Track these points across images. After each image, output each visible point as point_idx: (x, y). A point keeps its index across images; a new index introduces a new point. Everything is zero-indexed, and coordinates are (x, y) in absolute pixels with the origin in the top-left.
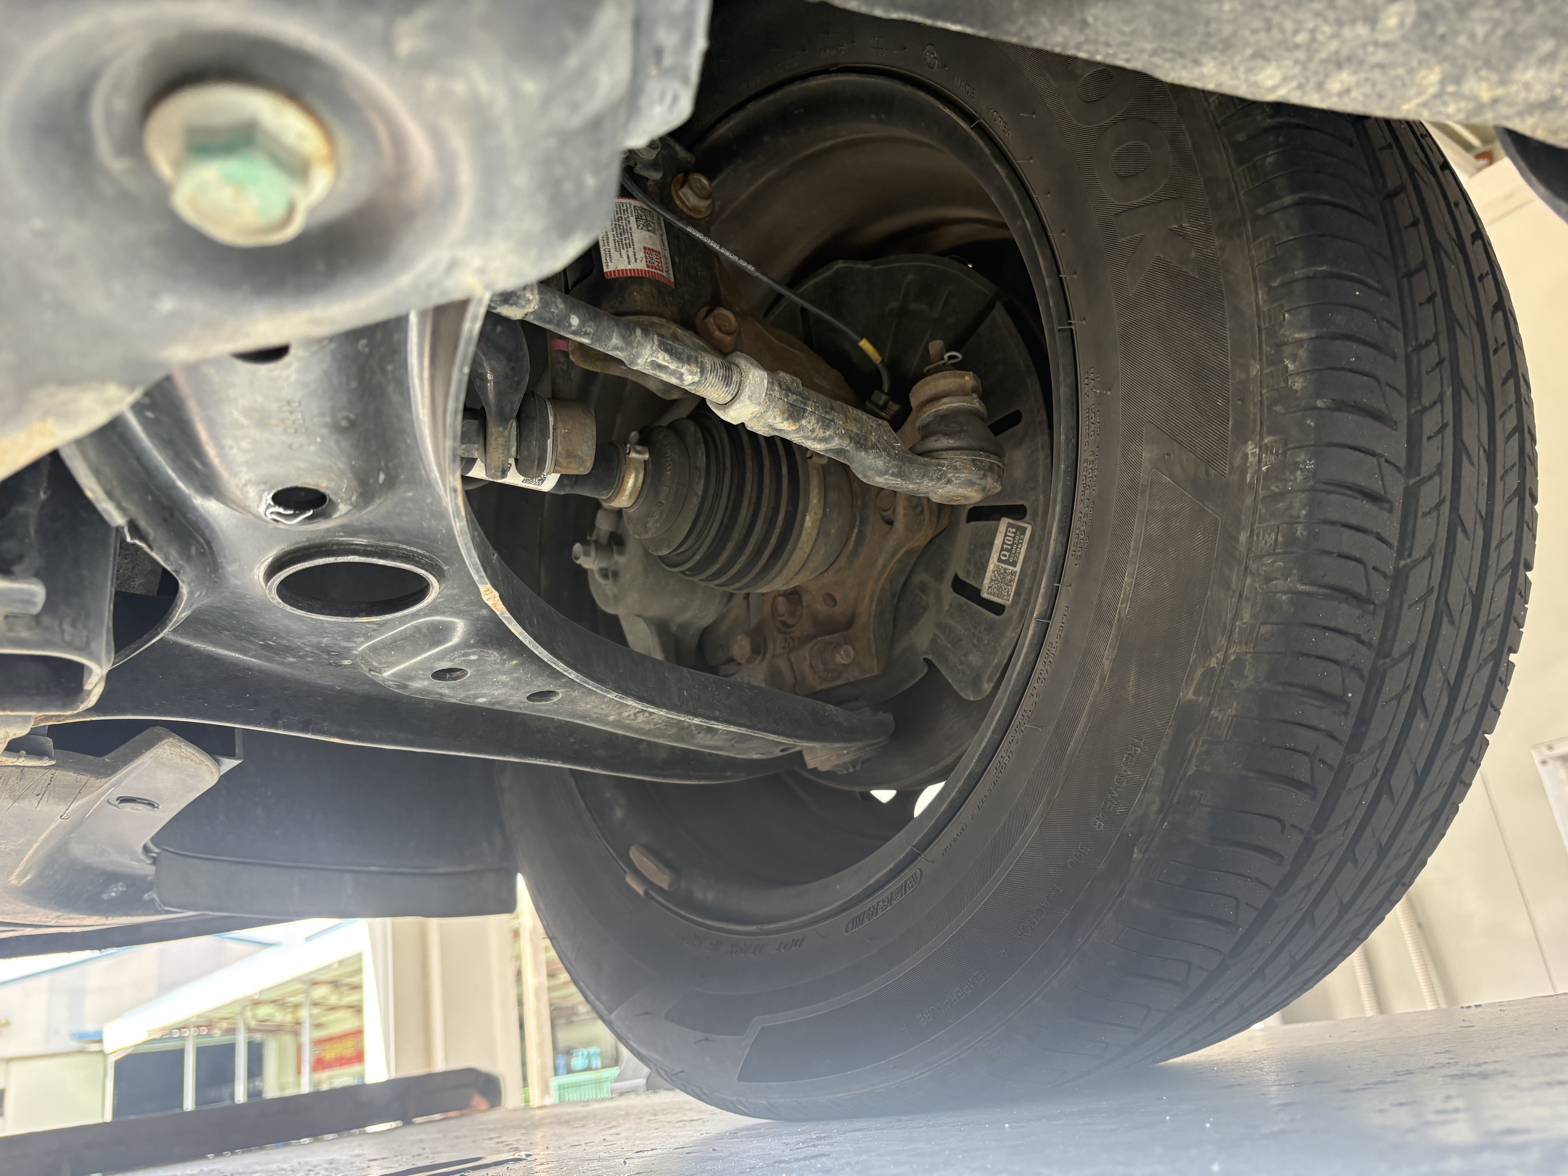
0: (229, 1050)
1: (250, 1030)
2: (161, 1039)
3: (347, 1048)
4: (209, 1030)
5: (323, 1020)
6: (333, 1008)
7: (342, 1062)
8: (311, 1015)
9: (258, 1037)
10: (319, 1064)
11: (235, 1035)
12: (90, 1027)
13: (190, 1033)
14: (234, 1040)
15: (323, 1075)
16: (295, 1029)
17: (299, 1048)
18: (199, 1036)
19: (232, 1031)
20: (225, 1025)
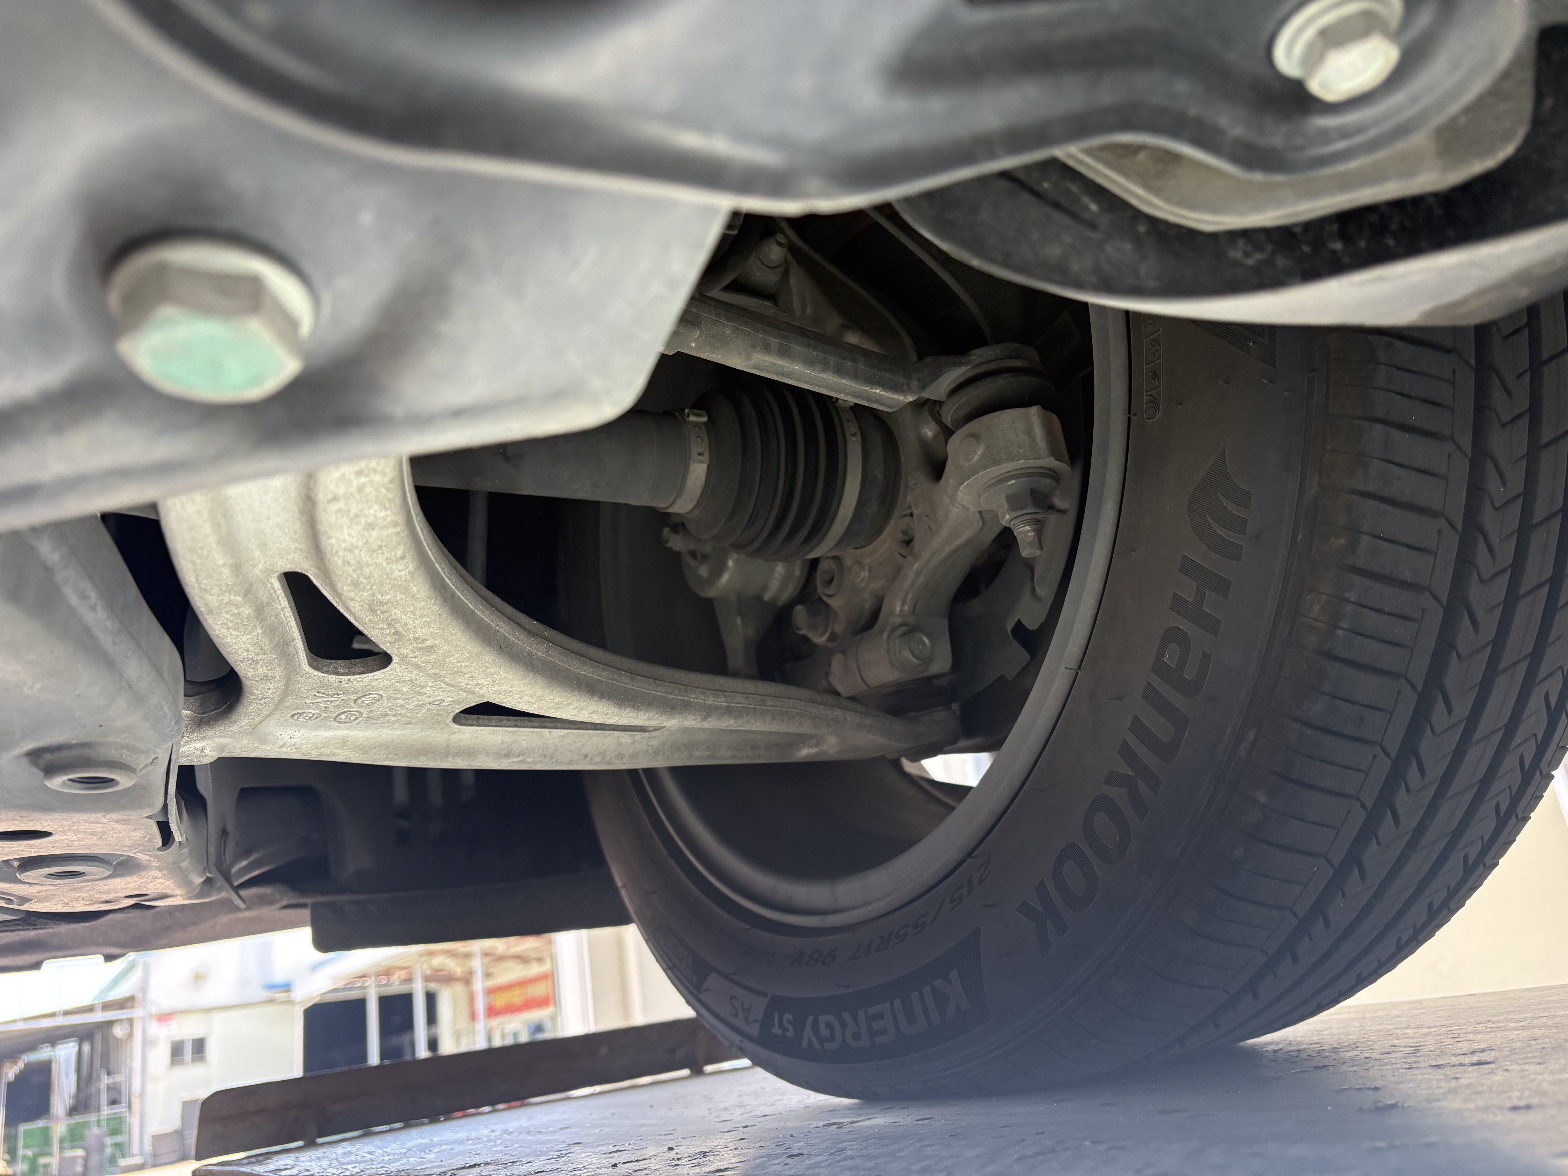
0: (407, 999)
1: (427, 979)
2: (344, 989)
3: (516, 996)
4: (389, 979)
5: (493, 970)
6: (501, 958)
7: (511, 1009)
8: (482, 965)
9: (433, 986)
10: (492, 1012)
11: (411, 984)
12: (279, 977)
13: (370, 982)
14: (412, 990)
15: (495, 1022)
16: (467, 980)
17: (471, 998)
18: (379, 986)
19: (409, 980)
20: (403, 974)
